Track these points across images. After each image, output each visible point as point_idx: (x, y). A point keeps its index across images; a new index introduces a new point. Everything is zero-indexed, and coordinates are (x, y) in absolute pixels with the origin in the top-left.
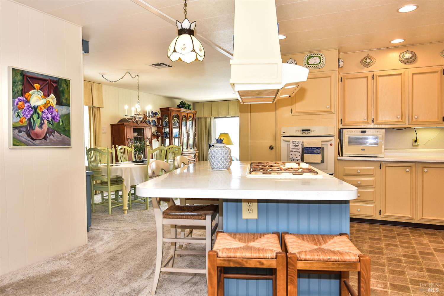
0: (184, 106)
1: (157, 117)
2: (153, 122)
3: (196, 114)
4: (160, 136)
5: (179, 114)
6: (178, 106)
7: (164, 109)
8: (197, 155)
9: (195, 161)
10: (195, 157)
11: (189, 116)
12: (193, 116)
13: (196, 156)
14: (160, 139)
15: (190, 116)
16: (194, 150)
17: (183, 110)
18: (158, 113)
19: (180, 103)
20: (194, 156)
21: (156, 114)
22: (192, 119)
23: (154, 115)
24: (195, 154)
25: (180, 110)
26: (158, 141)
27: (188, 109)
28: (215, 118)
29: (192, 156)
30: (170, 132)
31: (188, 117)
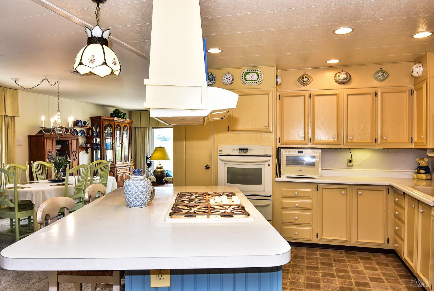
0: (118, 115)
1: (86, 127)
2: (81, 132)
3: (132, 124)
4: (89, 148)
5: (112, 123)
6: (112, 115)
7: (96, 118)
8: (132, 168)
9: (130, 174)
10: (130, 170)
11: (123, 125)
12: (128, 126)
14: (89, 151)
15: (125, 126)
16: (129, 162)
17: (116, 119)
18: (88, 123)
19: (114, 111)
20: (128, 169)
21: (85, 123)
22: (128, 128)
23: (83, 124)
24: (130, 167)
25: (114, 120)
26: (87, 153)
27: (123, 118)
28: (153, 128)
29: (127, 169)
30: (102, 143)
31: (123, 127)
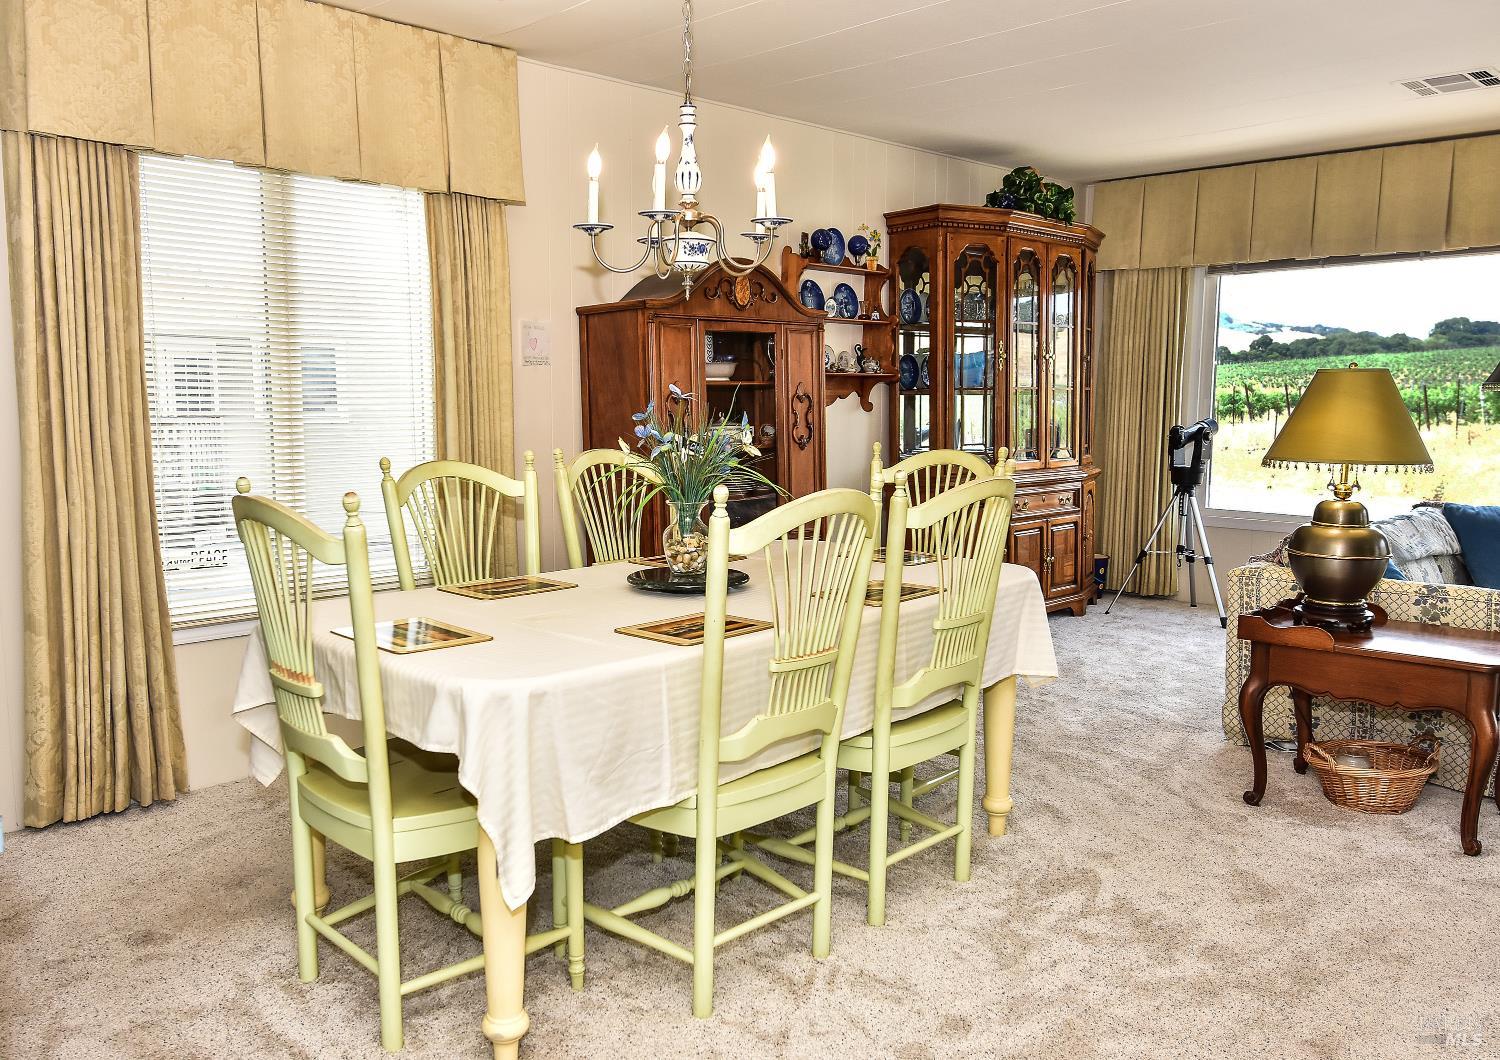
0: (1026, 200)
1: (865, 266)
2: (840, 297)
3: (1095, 251)
4: (876, 379)
5: (996, 244)
6: (993, 199)
7: (908, 219)
8: (1090, 492)
9: (1076, 523)
10: (1076, 503)
11: (1054, 256)
12: (1078, 261)
13: (1087, 497)
14: (877, 394)
15: (1066, 263)
16: (1075, 462)
17: (1024, 221)
18: (873, 244)
19: (1007, 179)
20: (1070, 495)
21: (858, 246)
22: (1075, 274)
23: (847, 254)
24: (1078, 485)
25: (1005, 225)
26: (867, 406)
27: (1055, 214)
28: (1213, 270)
29: (1063, 496)
30: (941, 357)
31: (1052, 266)
